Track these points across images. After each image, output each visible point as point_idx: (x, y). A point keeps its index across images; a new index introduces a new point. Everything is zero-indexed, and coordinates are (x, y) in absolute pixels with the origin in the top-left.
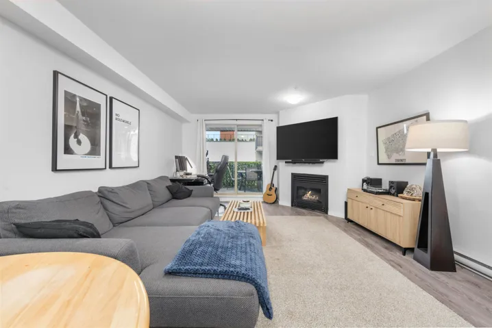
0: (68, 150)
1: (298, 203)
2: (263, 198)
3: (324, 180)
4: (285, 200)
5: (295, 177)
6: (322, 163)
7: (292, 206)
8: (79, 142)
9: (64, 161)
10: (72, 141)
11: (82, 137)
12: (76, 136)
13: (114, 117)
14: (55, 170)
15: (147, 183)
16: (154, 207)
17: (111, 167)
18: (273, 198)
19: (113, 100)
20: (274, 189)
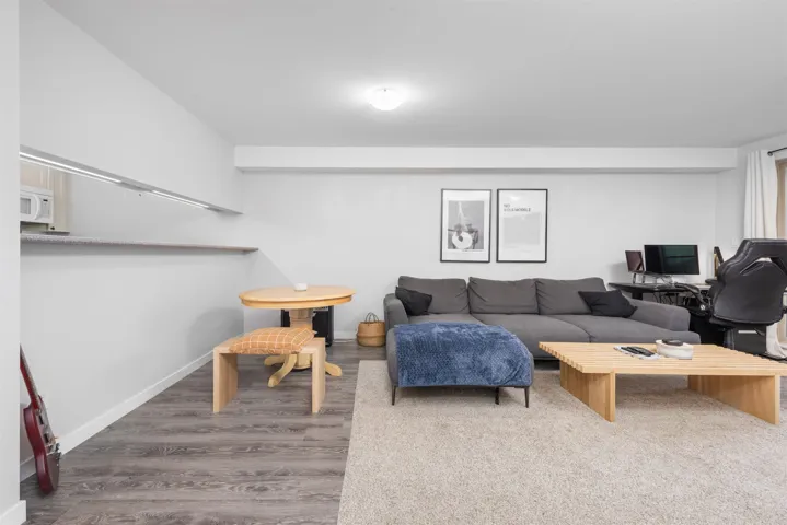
8: (461, 239)
9: (448, 254)
12: (458, 235)
13: (502, 207)
14: (441, 261)
15: (537, 282)
16: (539, 314)
17: (497, 261)
19: (501, 192)
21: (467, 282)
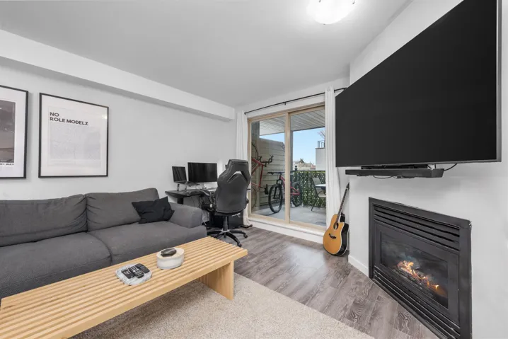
2: (325, 237)
3: (452, 230)
4: (359, 259)
5: (377, 208)
7: (371, 276)
16: (86, 231)
17: (40, 176)
18: (337, 245)
19: (43, 96)
20: (342, 225)
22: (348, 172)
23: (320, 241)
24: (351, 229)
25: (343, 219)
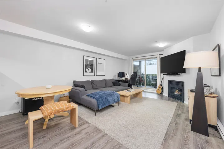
0: (86, 72)
1: (172, 96)
2: (157, 91)
3: (182, 84)
4: (166, 94)
5: (170, 82)
6: (180, 75)
7: (169, 96)
8: (88, 70)
9: (85, 74)
10: (87, 70)
11: (89, 68)
12: (88, 69)
13: (97, 63)
14: (83, 76)
15: (105, 80)
16: (106, 87)
17: (96, 76)
18: (160, 92)
19: (97, 59)
20: (161, 87)
21: (91, 81)
22: (164, 75)
23: (156, 92)
24: (164, 87)
25: (162, 86)
